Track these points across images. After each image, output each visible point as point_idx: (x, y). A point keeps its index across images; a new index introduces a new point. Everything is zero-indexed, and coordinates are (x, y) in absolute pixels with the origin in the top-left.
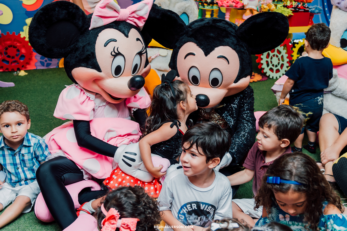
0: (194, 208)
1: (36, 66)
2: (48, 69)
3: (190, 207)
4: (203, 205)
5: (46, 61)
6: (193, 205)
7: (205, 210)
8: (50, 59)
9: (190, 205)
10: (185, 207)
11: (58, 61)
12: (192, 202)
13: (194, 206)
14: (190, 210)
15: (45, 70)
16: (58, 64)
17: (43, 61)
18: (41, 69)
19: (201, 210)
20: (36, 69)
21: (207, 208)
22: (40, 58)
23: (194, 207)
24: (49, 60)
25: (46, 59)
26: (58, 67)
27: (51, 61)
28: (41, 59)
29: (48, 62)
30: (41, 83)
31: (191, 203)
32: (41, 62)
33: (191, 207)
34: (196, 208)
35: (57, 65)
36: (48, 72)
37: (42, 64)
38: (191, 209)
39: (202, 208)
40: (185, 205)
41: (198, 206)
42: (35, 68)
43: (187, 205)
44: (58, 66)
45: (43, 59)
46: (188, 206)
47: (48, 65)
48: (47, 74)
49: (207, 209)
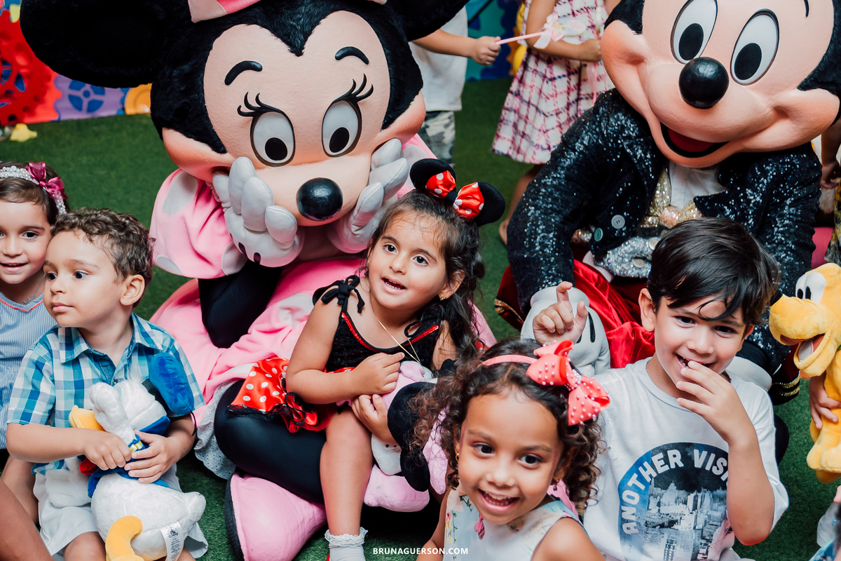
0: (676, 463)
1: (57, 111)
2: (93, 119)
3: (662, 462)
4: (701, 452)
5: (87, 94)
6: (670, 453)
7: (708, 468)
8: (99, 88)
9: (661, 455)
10: (646, 464)
11: (121, 95)
12: (666, 445)
13: (675, 456)
14: (661, 470)
15: (86, 122)
16: (123, 101)
17: (79, 94)
18: (72, 121)
19: (697, 468)
20: (59, 121)
21: (715, 464)
22: (68, 85)
23: (676, 459)
24: (96, 92)
25: (88, 87)
26: (121, 112)
27: (103, 93)
28: (71, 87)
29: (94, 97)
30: (84, 160)
31: (664, 450)
32: (72, 98)
33: (667, 462)
34: (681, 465)
35: (120, 107)
36: (95, 128)
37: (76, 103)
38: (666, 468)
39: (698, 463)
40: (648, 457)
41: (687, 459)
42: (55, 118)
43: (653, 455)
44: (123, 109)
45: (78, 89)
46: (655, 459)
47: (94, 106)
48: (97, 134)
49: (714, 468)
